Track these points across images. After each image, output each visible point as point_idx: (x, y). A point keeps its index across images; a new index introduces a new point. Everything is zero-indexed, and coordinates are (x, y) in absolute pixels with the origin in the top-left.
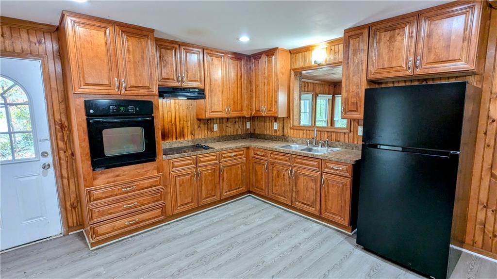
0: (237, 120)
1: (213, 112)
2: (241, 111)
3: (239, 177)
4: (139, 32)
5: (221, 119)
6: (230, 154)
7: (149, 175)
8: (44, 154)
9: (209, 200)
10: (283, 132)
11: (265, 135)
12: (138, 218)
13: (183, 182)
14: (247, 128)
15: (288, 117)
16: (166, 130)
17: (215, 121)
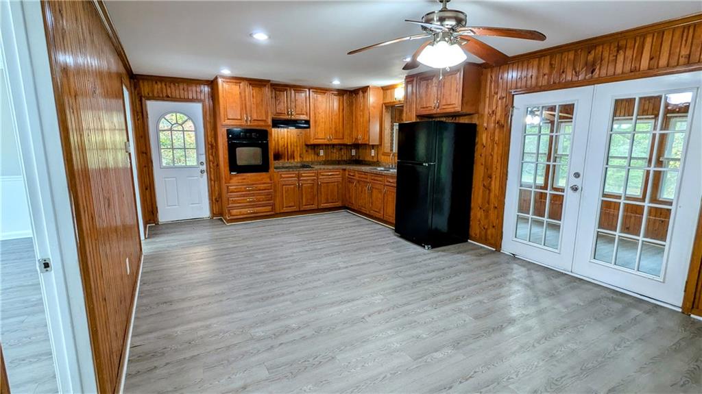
0: (343, 147)
1: (317, 139)
2: (342, 139)
4: (260, 83)
5: (326, 145)
6: (327, 174)
7: (264, 181)
8: (202, 164)
9: (308, 207)
10: (378, 158)
11: (365, 161)
12: (256, 209)
13: (288, 190)
14: (353, 155)
15: (381, 145)
17: (321, 147)
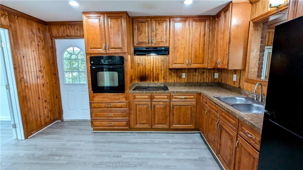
0: (205, 70)
1: (174, 64)
2: (203, 63)
3: (189, 116)
4: (117, 15)
5: (189, 69)
6: (181, 97)
7: (120, 100)
9: (160, 126)
10: (240, 84)
11: (227, 85)
12: (113, 123)
13: (141, 109)
14: (215, 77)
15: (244, 69)
16: (147, 75)
17: (183, 71)
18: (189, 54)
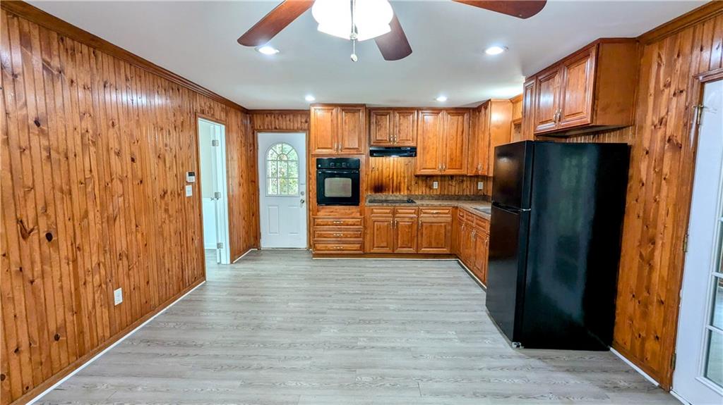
0: (465, 178)
1: (424, 169)
2: (461, 169)
3: (442, 236)
4: (354, 108)
5: (443, 177)
6: (432, 211)
7: (353, 215)
8: (302, 193)
9: (405, 250)
12: (342, 246)
13: (380, 227)
14: (479, 188)
16: (384, 184)
17: (435, 178)
18: (443, 156)
